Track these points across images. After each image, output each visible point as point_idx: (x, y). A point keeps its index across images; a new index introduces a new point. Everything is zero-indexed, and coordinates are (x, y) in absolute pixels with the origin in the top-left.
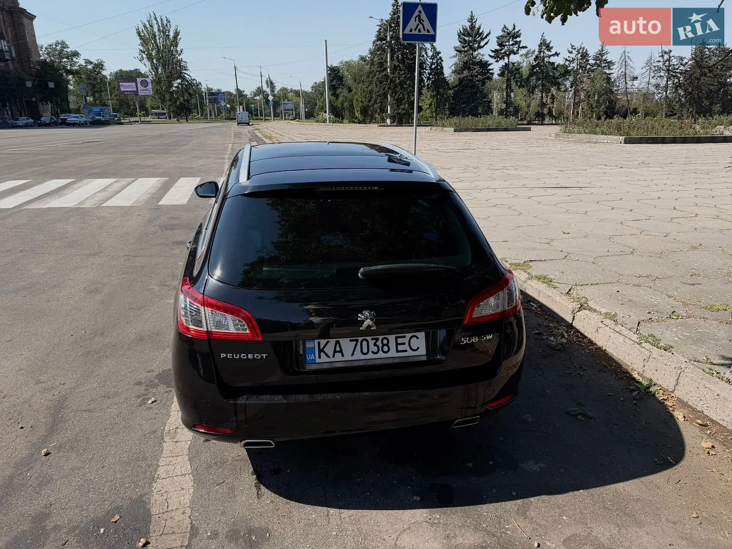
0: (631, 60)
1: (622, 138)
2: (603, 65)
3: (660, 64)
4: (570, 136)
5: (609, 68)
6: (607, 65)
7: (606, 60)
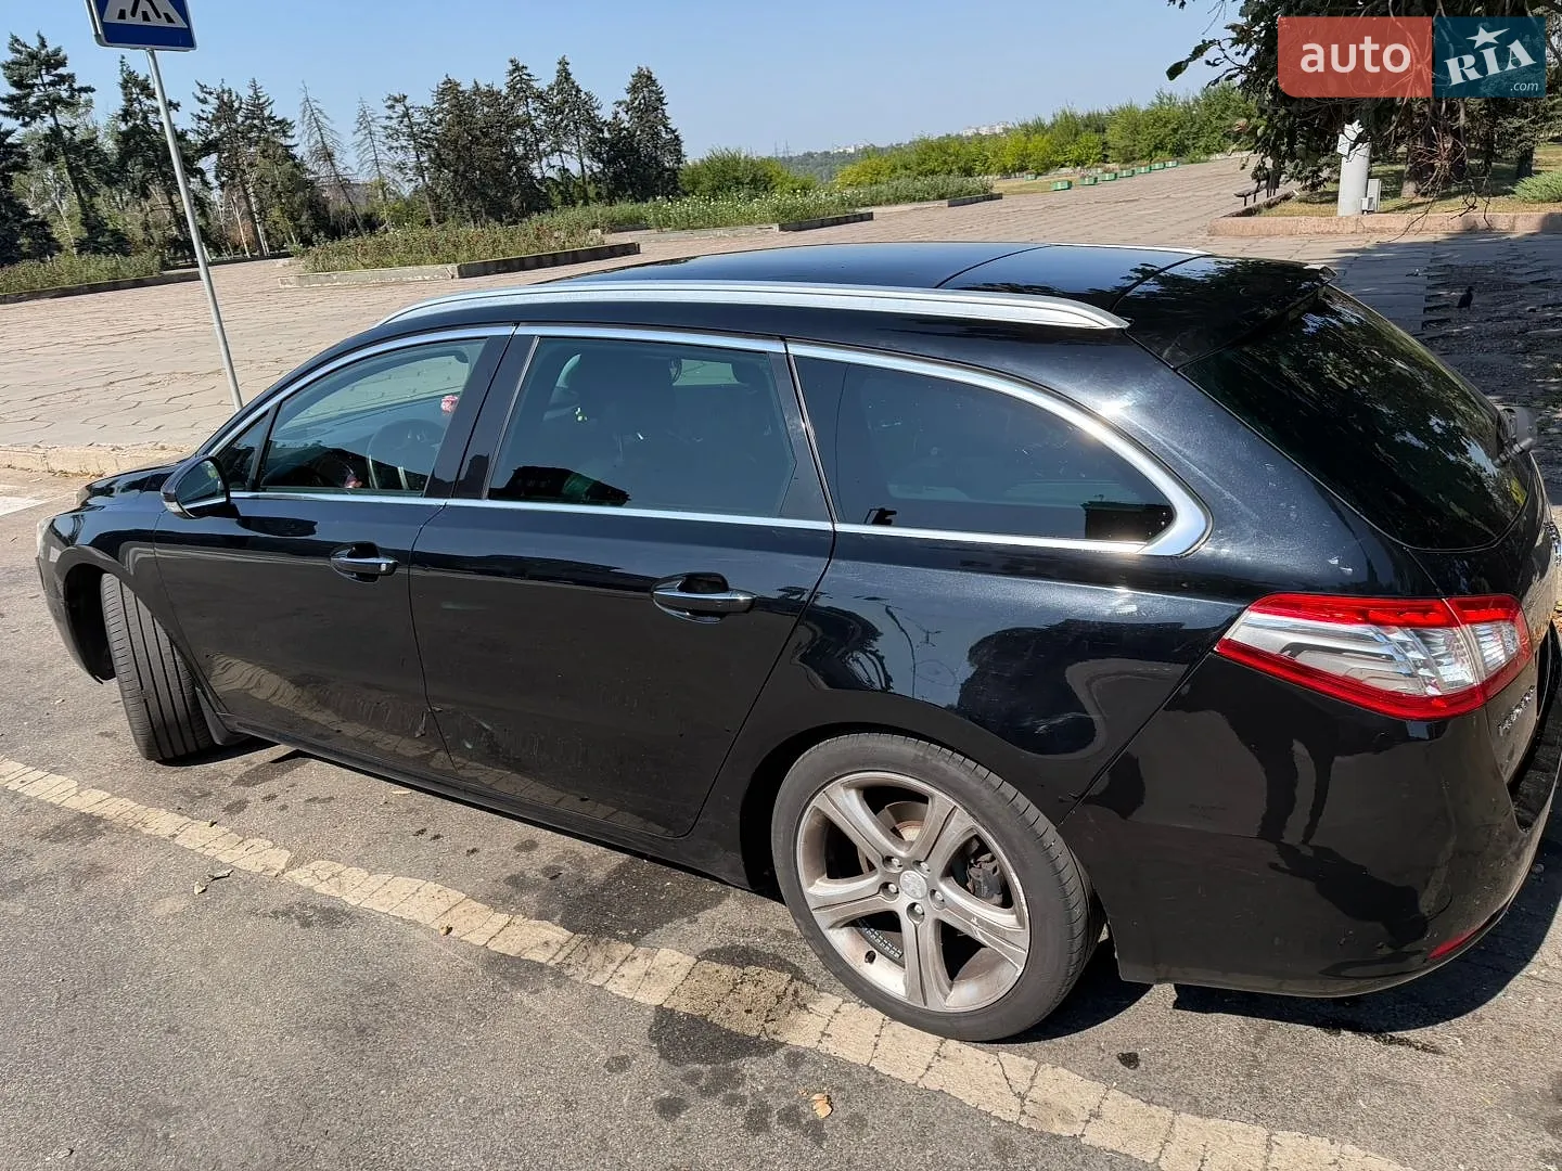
0: (325, 117)
1: (452, 268)
2: (270, 128)
3: (394, 123)
4: (335, 278)
5: (285, 134)
6: (277, 127)
7: (272, 118)
